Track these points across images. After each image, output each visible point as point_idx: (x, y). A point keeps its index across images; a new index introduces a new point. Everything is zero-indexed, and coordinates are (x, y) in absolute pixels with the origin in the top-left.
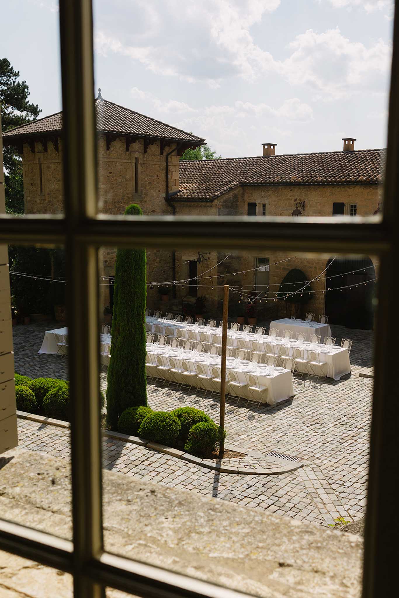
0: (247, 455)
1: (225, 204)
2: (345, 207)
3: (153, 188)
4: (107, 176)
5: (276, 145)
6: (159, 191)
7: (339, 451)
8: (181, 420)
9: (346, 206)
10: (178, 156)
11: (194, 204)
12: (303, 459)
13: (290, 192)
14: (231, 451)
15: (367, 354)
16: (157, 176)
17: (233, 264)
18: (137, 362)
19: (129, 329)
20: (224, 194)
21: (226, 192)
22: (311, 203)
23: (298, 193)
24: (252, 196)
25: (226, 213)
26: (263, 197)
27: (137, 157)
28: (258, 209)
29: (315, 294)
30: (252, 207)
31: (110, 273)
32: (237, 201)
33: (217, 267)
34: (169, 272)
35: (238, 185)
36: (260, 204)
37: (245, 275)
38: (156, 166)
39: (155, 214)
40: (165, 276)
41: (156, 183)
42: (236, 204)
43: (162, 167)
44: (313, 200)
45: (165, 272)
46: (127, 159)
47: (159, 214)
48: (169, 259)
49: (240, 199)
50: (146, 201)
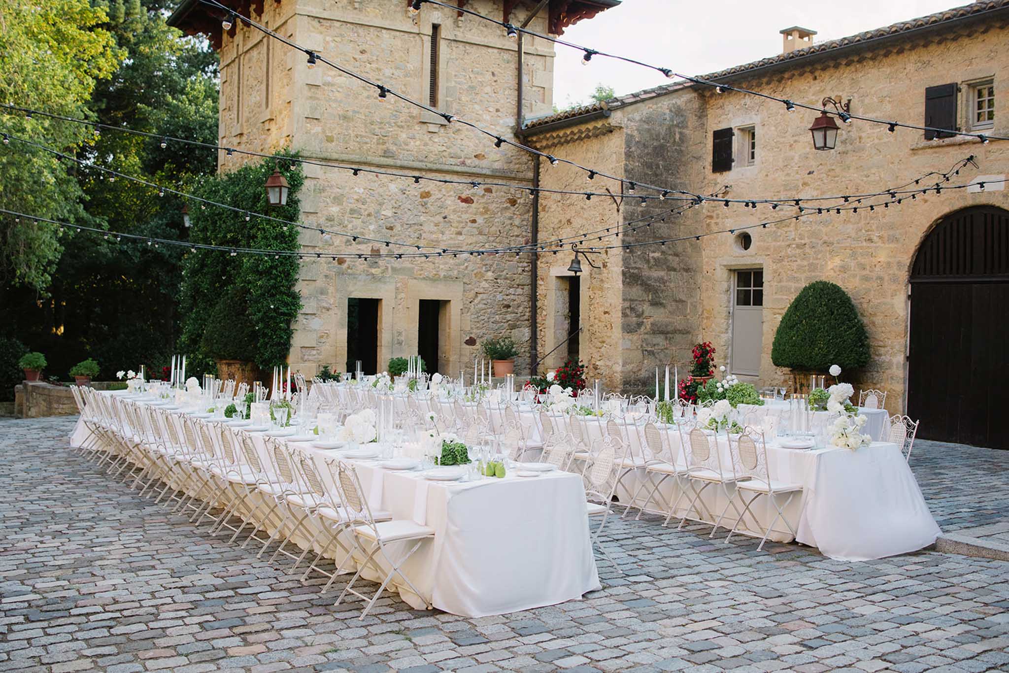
1: (646, 126)
2: (959, 94)
3: (481, 101)
4: (355, 59)
5: (816, 31)
6: (498, 110)
9: (963, 90)
10: (550, 36)
13: (812, 82)
16: (493, 74)
17: (672, 285)
22: (867, 101)
23: (834, 82)
24: (724, 114)
25: (650, 150)
26: (747, 109)
27: (436, 22)
28: (738, 143)
29: (880, 355)
30: (723, 139)
31: (351, 288)
32: (683, 125)
33: (621, 286)
34: (521, 309)
35: (686, 85)
36: (742, 130)
37: (707, 318)
38: (490, 50)
39: (484, 163)
40: (509, 317)
41: (488, 89)
42: (681, 133)
43: (506, 56)
44: (873, 91)
45: (508, 306)
46: (408, 26)
47: (497, 165)
48: (521, 277)
49: (692, 121)
50: (459, 130)
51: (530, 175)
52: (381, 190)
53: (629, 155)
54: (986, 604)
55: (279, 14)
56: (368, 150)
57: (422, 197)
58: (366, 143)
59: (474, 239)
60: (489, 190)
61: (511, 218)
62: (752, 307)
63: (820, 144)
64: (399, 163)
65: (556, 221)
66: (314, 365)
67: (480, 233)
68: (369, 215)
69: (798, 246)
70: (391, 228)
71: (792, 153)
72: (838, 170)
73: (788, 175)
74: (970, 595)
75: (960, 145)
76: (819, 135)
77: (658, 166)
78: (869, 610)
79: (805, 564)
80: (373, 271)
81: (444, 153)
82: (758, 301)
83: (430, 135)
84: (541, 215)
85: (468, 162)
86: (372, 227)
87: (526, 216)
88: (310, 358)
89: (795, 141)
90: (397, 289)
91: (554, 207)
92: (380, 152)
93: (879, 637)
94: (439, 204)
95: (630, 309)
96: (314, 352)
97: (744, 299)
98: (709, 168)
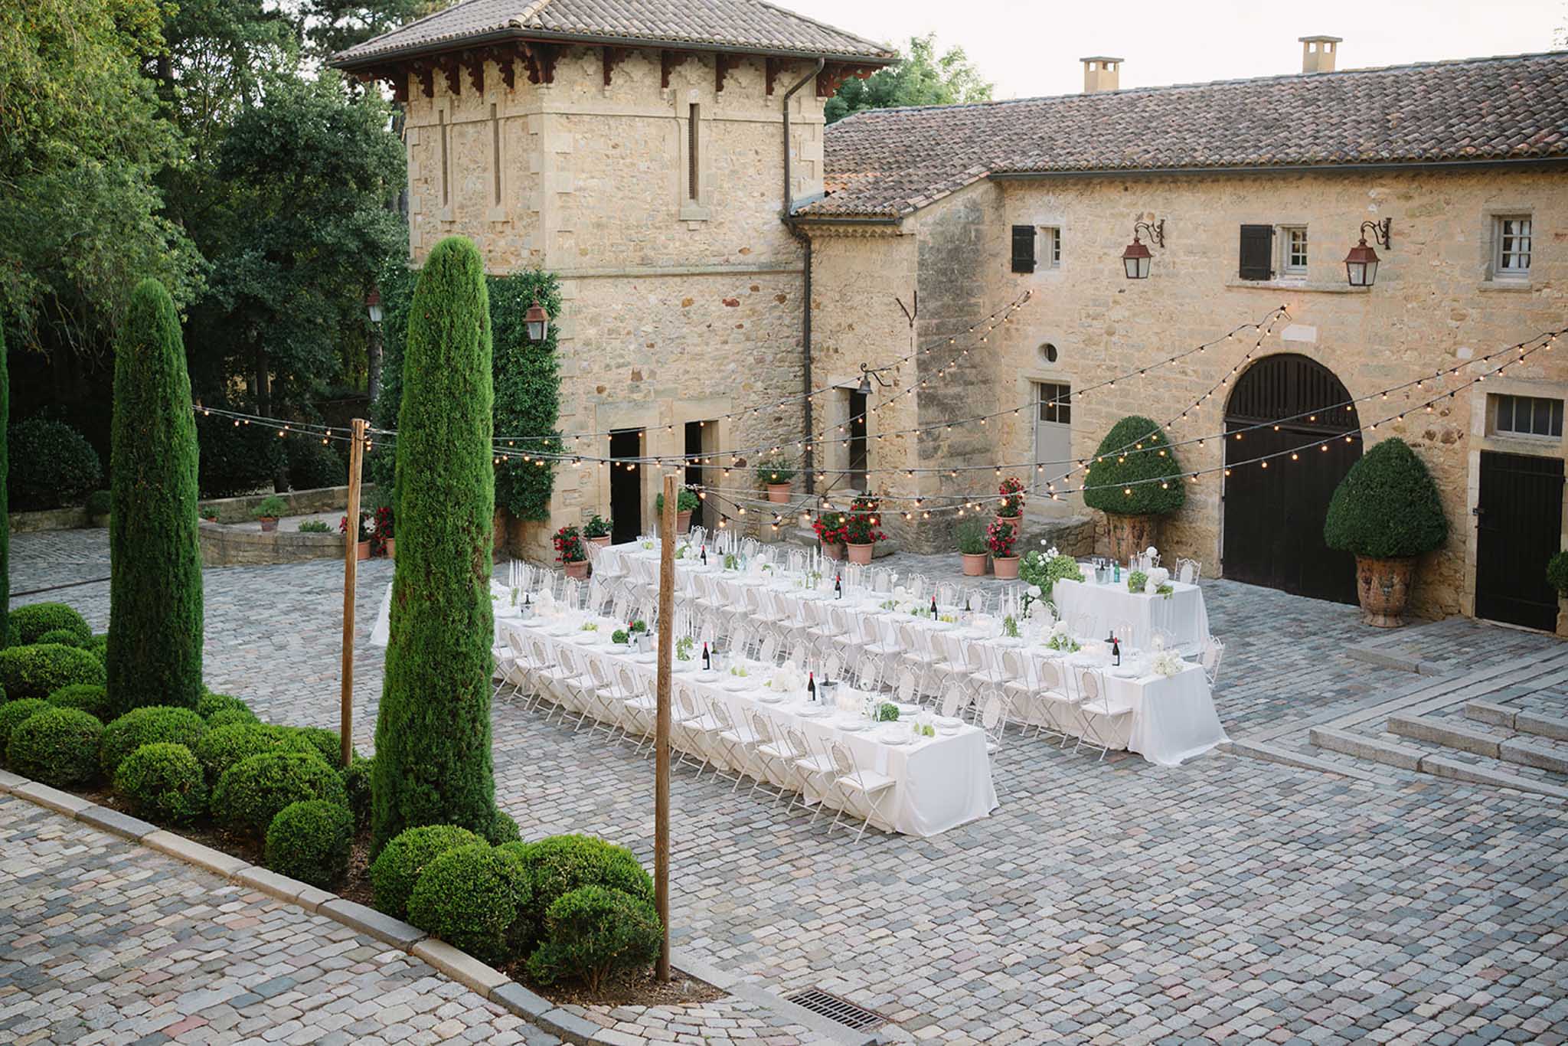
0: (730, 994)
1: (940, 229)
2: (1274, 237)
3: (744, 186)
4: (607, 156)
5: (1122, 60)
6: (763, 195)
7: (1016, 1002)
8: (535, 876)
9: (1278, 233)
10: (819, 98)
11: (855, 231)
12: (893, 1021)
13: (1123, 192)
14: (692, 978)
15: (1298, 680)
16: (757, 153)
17: (969, 401)
18: (454, 691)
19: (431, 594)
20: (936, 201)
21: (944, 194)
23: (1146, 198)
24: (1023, 207)
25: (944, 255)
26: (1051, 209)
27: (694, 102)
28: (1041, 244)
29: (1195, 493)
30: (1023, 238)
31: (611, 420)
32: (978, 221)
33: (916, 408)
34: (793, 420)
35: (982, 176)
36: (1045, 228)
37: (1008, 433)
38: (753, 125)
39: (749, 258)
40: (780, 431)
41: (751, 171)
42: (977, 230)
43: (771, 129)
44: (1187, 216)
45: (780, 419)
46: (664, 110)
47: (763, 259)
48: (793, 384)
49: (989, 214)
50: (721, 223)
51: (801, 266)
52: (640, 304)
53: (922, 264)
54: (1258, 808)
55: (513, 101)
56: (624, 260)
57: (684, 305)
58: (623, 251)
59: (740, 347)
60: (755, 289)
61: (780, 318)
62: (1057, 423)
63: (1132, 273)
64: (659, 271)
65: (834, 323)
66: (578, 508)
67: (748, 339)
68: (628, 333)
69: (1108, 368)
70: (652, 346)
71: (1101, 266)
72: (1150, 293)
73: (1097, 289)
74: (1248, 799)
75: (1274, 290)
76: (1131, 263)
77: (953, 271)
78: (1181, 816)
79: (1136, 772)
80: (635, 396)
81: (708, 253)
82: (1065, 417)
83: (690, 234)
84: (814, 312)
85: (732, 259)
86: (632, 347)
87: (797, 313)
88: (573, 501)
89: (1105, 254)
90: (661, 414)
91: (831, 307)
92: (637, 260)
93: (1187, 839)
94: (702, 311)
95: (928, 432)
96: (576, 495)
97: (1048, 415)
98: (1008, 267)
